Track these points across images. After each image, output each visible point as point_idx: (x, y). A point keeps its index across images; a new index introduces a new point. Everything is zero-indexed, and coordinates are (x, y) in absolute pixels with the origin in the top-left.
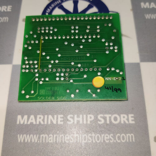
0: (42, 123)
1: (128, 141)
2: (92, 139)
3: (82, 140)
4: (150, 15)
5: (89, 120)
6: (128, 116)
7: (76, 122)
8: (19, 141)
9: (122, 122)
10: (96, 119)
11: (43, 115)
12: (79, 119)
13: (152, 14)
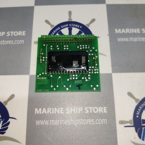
0: (51, 113)
1: (103, 123)
2: (81, 122)
3: (75, 123)
4: (121, 38)
5: (79, 111)
6: (103, 108)
7: (71, 112)
8: (37, 124)
9: (100, 112)
10: (84, 110)
11: (51, 108)
12: (73, 110)
13: (122, 38)
